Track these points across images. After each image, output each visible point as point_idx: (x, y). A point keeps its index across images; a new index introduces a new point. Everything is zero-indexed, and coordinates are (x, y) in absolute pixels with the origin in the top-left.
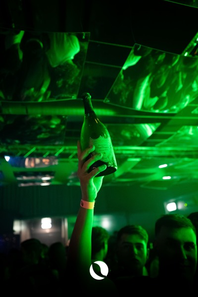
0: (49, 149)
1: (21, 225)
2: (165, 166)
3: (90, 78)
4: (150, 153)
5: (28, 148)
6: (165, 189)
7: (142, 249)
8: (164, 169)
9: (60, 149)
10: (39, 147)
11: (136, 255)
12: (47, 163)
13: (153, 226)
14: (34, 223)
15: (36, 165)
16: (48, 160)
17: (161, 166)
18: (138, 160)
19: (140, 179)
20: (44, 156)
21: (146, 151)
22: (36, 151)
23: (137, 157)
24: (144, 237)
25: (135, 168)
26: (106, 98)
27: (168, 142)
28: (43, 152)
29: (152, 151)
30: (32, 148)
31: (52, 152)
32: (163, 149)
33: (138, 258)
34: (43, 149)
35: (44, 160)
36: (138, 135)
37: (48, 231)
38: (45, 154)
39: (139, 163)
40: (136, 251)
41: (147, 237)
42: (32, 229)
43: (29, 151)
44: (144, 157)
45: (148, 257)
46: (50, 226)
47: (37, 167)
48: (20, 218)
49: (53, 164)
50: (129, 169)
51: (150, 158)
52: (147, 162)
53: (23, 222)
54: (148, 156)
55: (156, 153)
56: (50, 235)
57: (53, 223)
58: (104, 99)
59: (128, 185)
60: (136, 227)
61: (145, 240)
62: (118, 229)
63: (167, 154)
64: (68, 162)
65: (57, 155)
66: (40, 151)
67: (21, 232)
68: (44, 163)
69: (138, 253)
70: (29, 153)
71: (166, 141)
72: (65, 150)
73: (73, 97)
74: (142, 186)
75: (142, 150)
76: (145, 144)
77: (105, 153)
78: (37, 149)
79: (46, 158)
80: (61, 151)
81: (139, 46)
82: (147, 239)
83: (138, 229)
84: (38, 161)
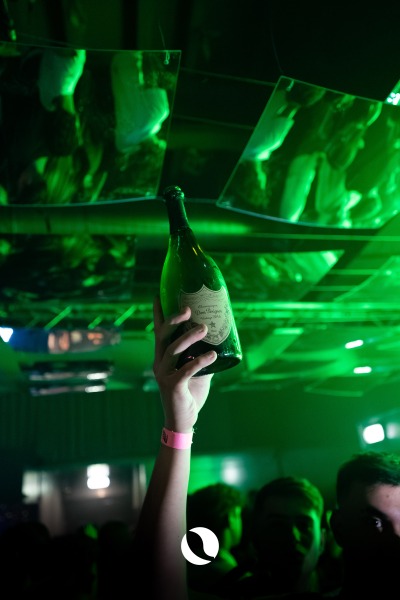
0: (101, 311)
1: (40, 481)
2: (359, 343)
3: (193, 151)
4: (324, 316)
5: (55, 309)
6: (359, 394)
7: (309, 529)
8: (357, 350)
9: (127, 309)
10: (79, 307)
11: (297, 542)
12: (96, 342)
13: (332, 478)
14: (69, 477)
15: (72, 345)
16: (100, 336)
17: (351, 345)
18: (298, 331)
19: (303, 374)
20: (91, 326)
21: (317, 311)
22: (71, 316)
23: (295, 325)
24: (315, 503)
25: (290, 349)
26: (221, 197)
27: (362, 291)
28: (88, 316)
29: (330, 311)
30: (63, 309)
31: (109, 317)
32: (353, 306)
33: (302, 549)
34: (87, 311)
35: (91, 336)
36: (299, 278)
37: (101, 494)
38: (91, 321)
39: (301, 337)
40: (297, 533)
41: (320, 502)
42: (67, 490)
43: (56, 315)
44: (311, 327)
45: (323, 549)
46: (106, 482)
47: (75, 351)
48: (38, 465)
49: (113, 342)
50: (278, 353)
51: (324, 327)
52: (318, 336)
53: (45, 475)
54: (321, 323)
55: (337, 316)
56: (108, 503)
57: (112, 476)
58: (217, 197)
59: (278, 387)
60: (297, 479)
61: (317, 508)
62: (259, 486)
63: (362, 317)
64: (143, 338)
65: (119, 322)
66: (80, 316)
67: (40, 498)
68: (91, 342)
69: (302, 538)
70: (56, 321)
71: (356, 289)
72: (137, 312)
73: (148, 194)
74: (308, 389)
75: (306, 310)
76: (311, 297)
77: (213, 324)
78: (74, 312)
79: (94, 331)
80: (129, 313)
81: (288, 83)
82: (321, 507)
83: (302, 485)
84: (76, 336)
